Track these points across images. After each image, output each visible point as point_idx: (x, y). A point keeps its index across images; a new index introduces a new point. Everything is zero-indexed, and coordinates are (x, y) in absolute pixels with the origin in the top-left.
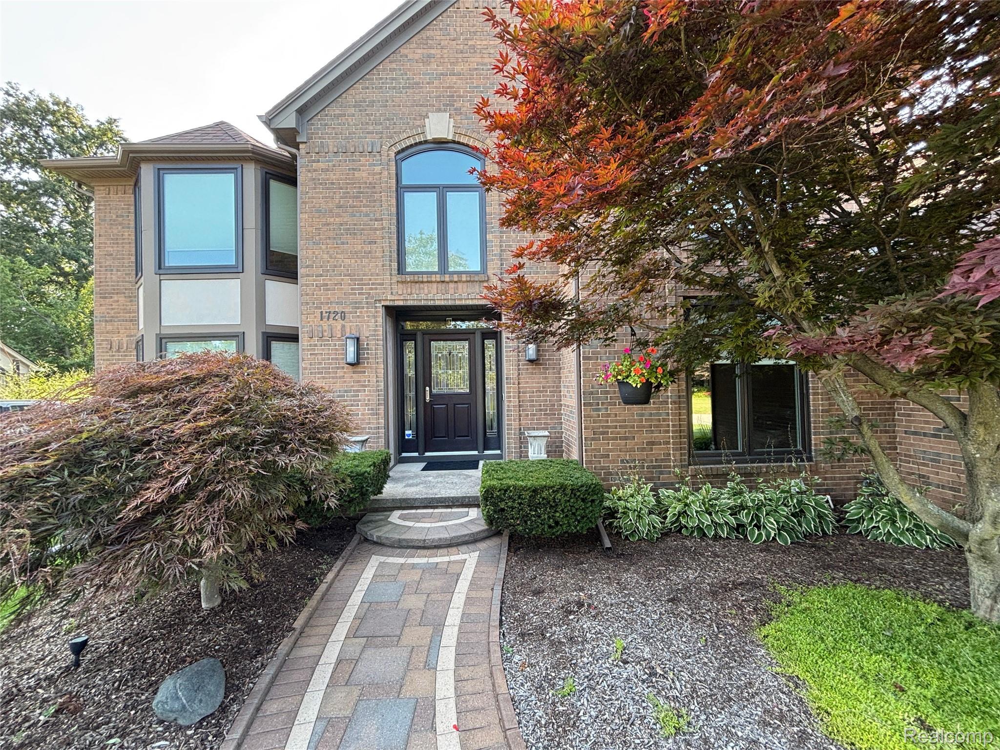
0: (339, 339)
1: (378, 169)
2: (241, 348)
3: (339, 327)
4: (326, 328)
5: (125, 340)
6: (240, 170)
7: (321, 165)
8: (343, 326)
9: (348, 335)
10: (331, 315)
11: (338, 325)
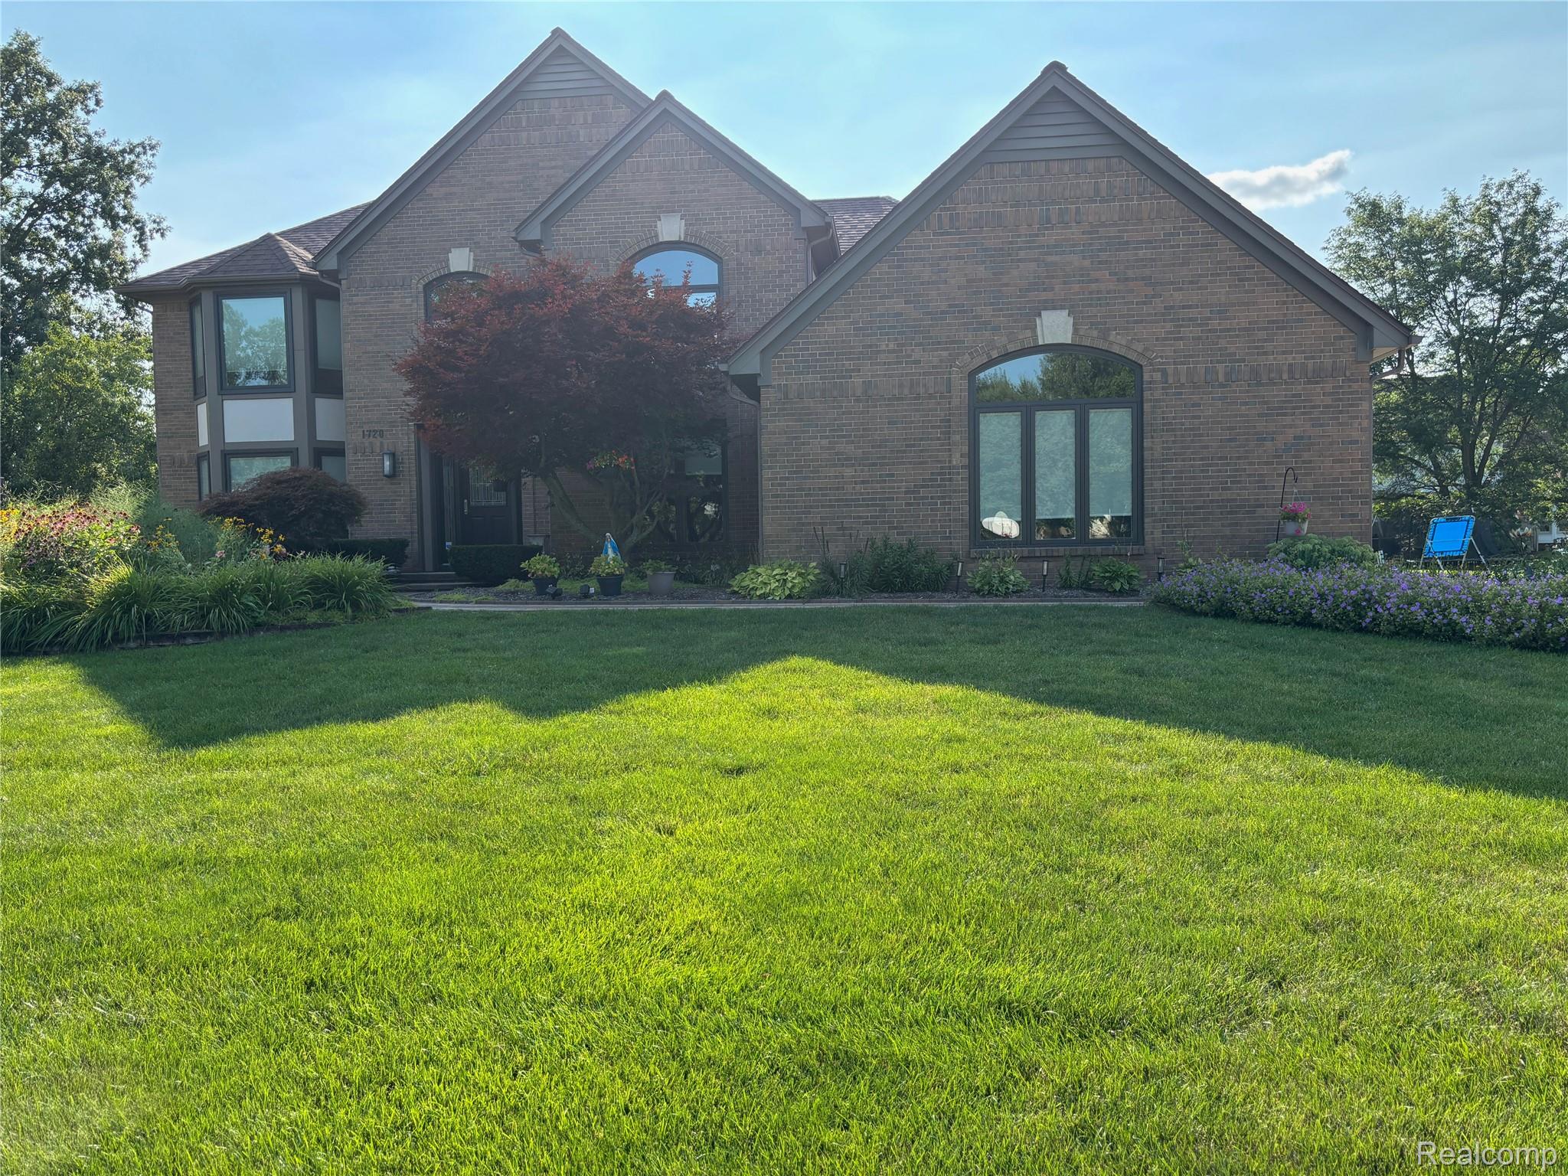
0: (378, 455)
1: (408, 301)
2: (295, 462)
3: (378, 444)
4: (367, 445)
5: (186, 455)
6: (288, 294)
7: (361, 299)
8: (381, 443)
9: (386, 451)
10: (372, 433)
11: (377, 442)
